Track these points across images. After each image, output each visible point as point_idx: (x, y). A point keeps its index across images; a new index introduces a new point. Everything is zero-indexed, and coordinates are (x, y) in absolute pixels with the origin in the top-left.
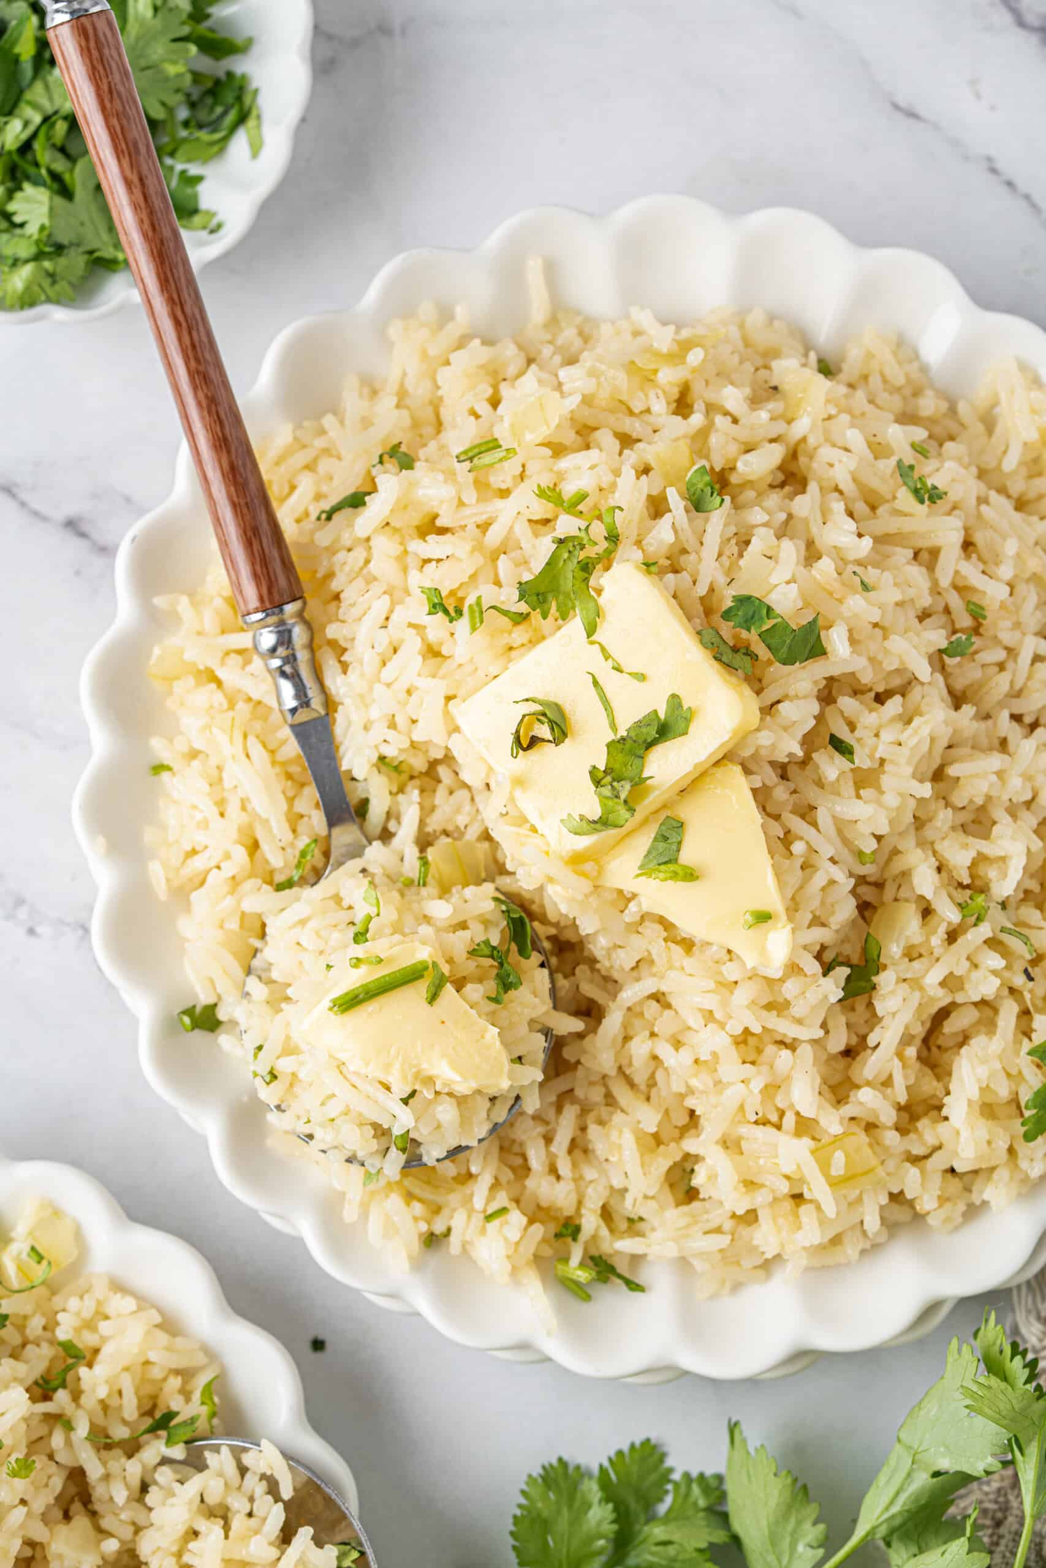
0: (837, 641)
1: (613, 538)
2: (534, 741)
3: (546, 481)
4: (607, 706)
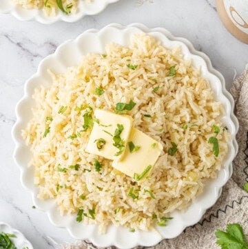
0: (136, 100)
1: (91, 109)
2: (101, 146)
3: (75, 107)
4: (109, 134)
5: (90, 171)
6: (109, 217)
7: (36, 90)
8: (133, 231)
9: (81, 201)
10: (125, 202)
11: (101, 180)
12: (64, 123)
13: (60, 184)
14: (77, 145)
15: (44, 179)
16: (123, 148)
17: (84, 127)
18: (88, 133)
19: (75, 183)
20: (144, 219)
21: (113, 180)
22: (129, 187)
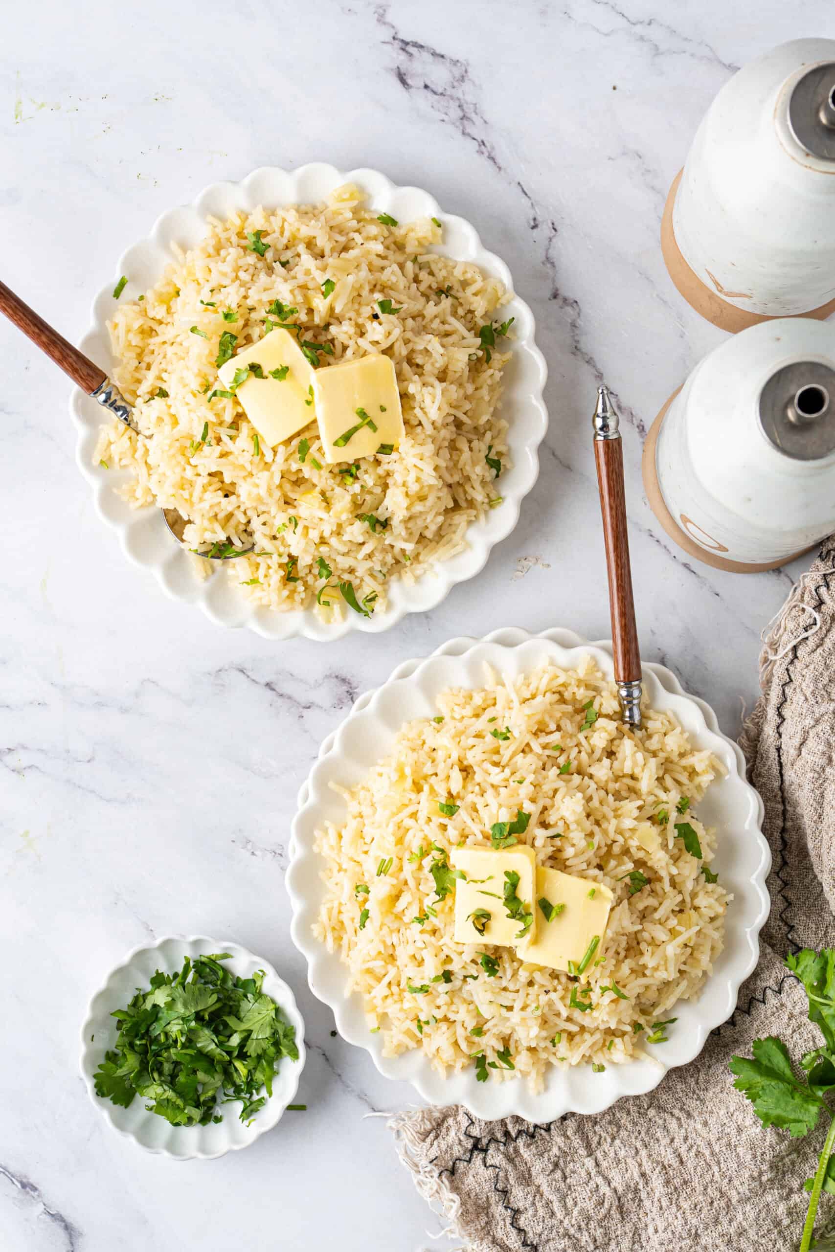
0: (529, 808)
1: (442, 851)
2: (483, 925)
3: (407, 856)
4: (492, 895)
5: (475, 978)
6: (543, 1055)
7: (317, 833)
8: (601, 1069)
9: (476, 1039)
10: (569, 1019)
11: (505, 989)
12: (394, 893)
13: (423, 1018)
14: (434, 932)
15: (385, 1015)
16: (530, 919)
17: (437, 893)
18: (449, 901)
19: (454, 1008)
20: (618, 1041)
21: (531, 983)
22: (566, 989)
